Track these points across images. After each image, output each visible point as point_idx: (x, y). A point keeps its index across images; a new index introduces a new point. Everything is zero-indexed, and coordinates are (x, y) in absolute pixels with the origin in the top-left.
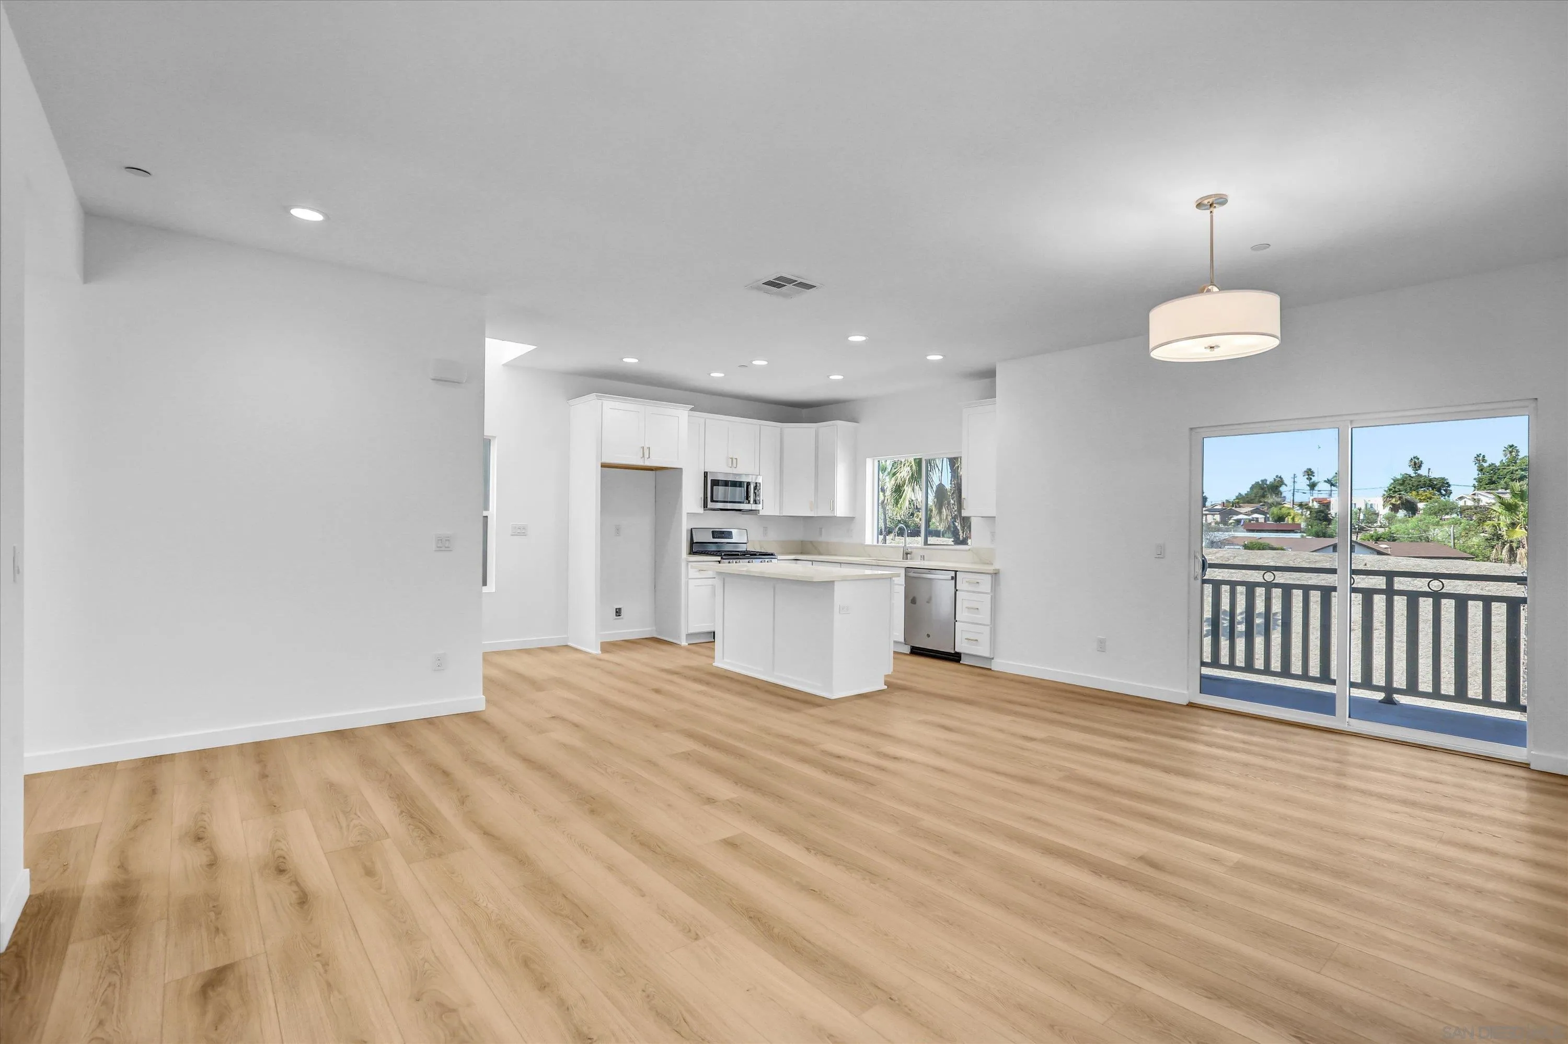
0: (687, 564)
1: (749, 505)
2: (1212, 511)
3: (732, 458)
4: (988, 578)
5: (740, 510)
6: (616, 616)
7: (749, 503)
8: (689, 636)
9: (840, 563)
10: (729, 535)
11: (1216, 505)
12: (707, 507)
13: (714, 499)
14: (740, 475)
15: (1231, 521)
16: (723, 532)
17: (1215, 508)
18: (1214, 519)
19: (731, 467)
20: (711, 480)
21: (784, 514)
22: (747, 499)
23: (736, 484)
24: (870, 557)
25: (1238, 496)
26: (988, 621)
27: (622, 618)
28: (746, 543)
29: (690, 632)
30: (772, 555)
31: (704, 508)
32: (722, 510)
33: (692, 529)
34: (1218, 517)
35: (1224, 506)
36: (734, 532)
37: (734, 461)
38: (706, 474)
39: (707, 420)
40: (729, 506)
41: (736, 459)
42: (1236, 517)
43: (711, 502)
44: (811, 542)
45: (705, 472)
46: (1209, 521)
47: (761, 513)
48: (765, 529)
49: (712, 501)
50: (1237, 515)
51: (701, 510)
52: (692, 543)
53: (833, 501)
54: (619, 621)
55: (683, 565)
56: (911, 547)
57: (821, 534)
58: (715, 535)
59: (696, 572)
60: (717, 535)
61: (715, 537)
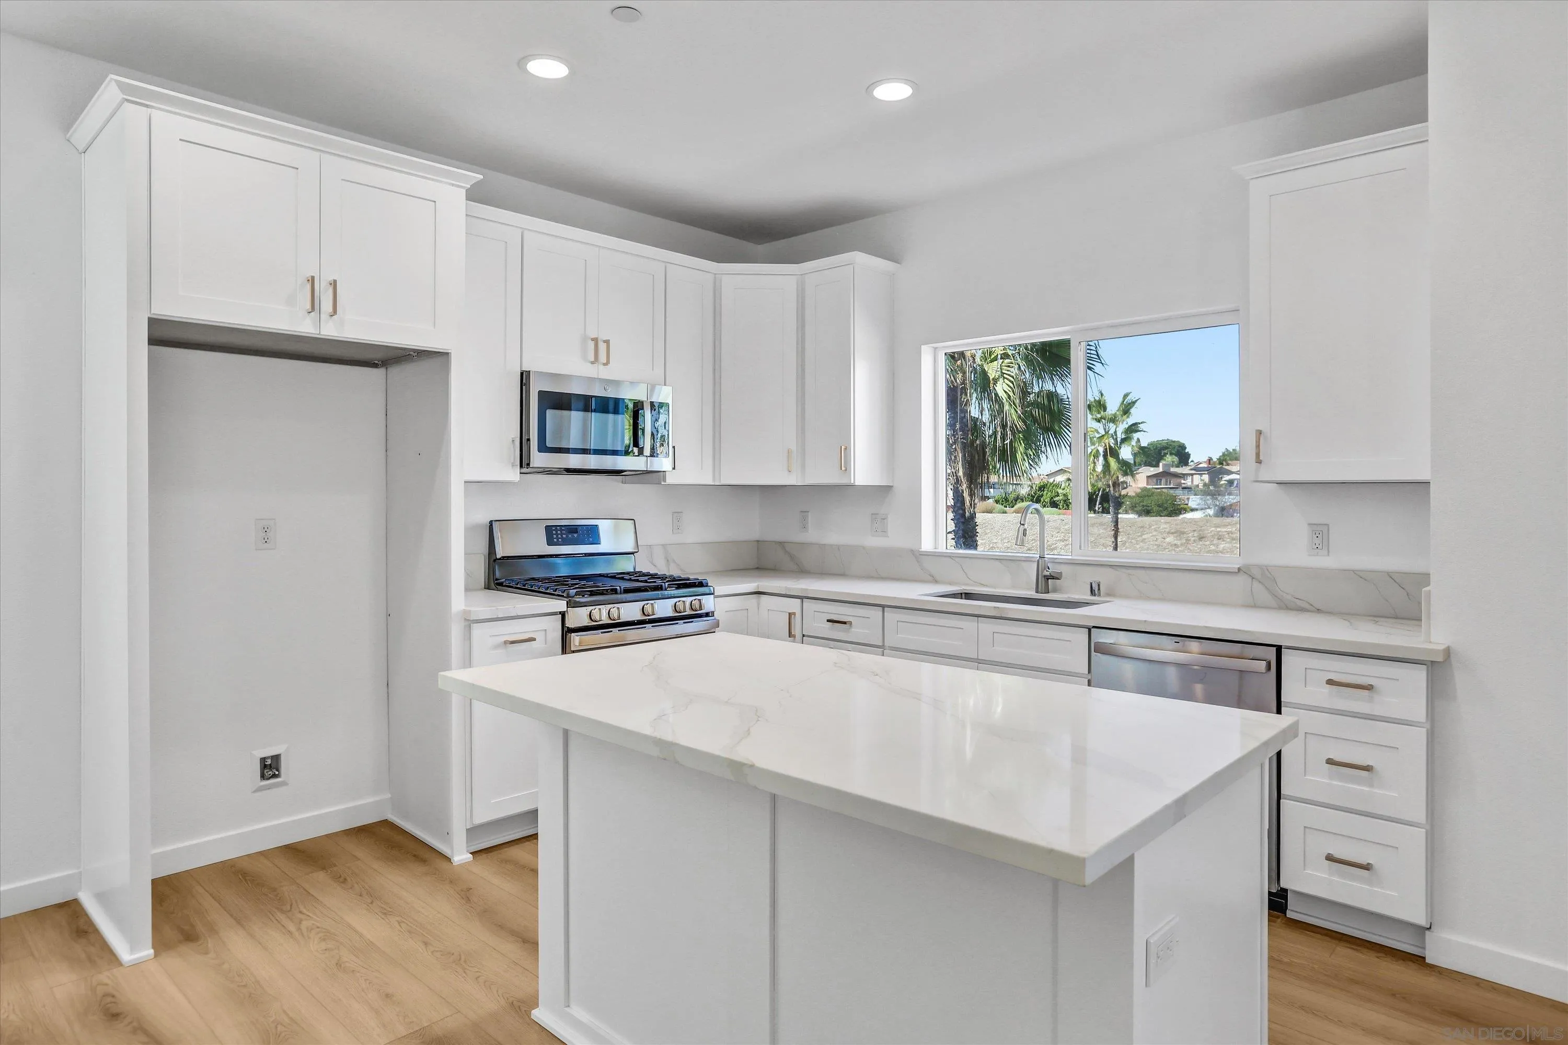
0: (468, 629)
1: (642, 459)
2: (1198, 470)
3: (596, 340)
4: (1419, 675)
5: (618, 472)
6: (263, 777)
7: (641, 452)
8: (473, 832)
9: (883, 607)
10: (590, 534)
11: (1201, 463)
12: (528, 464)
13: (549, 444)
14: (616, 383)
15: (1222, 482)
16: (573, 529)
17: (1198, 466)
18: (1202, 480)
19: (592, 363)
20: (540, 392)
21: (723, 482)
22: (636, 444)
23: (609, 406)
24: (936, 581)
25: (1224, 453)
26: (1420, 815)
27: (284, 784)
28: (633, 553)
29: (478, 820)
30: (701, 584)
31: (521, 466)
32: (569, 471)
33: (491, 522)
34: (1206, 478)
35: (1209, 464)
36: (604, 527)
37: (602, 347)
38: (524, 378)
39: (526, 232)
40: (592, 461)
41: (607, 342)
42: (1227, 478)
43: (539, 451)
44: (782, 544)
45: (522, 374)
46: (1195, 483)
47: (670, 480)
48: (677, 516)
49: (543, 448)
50: (1228, 475)
51: (513, 474)
52: (493, 560)
53: (846, 449)
54: (275, 793)
55: (456, 632)
56: (1054, 561)
57: (805, 527)
58: (555, 536)
59: (497, 647)
60: (559, 536)
61: (555, 540)
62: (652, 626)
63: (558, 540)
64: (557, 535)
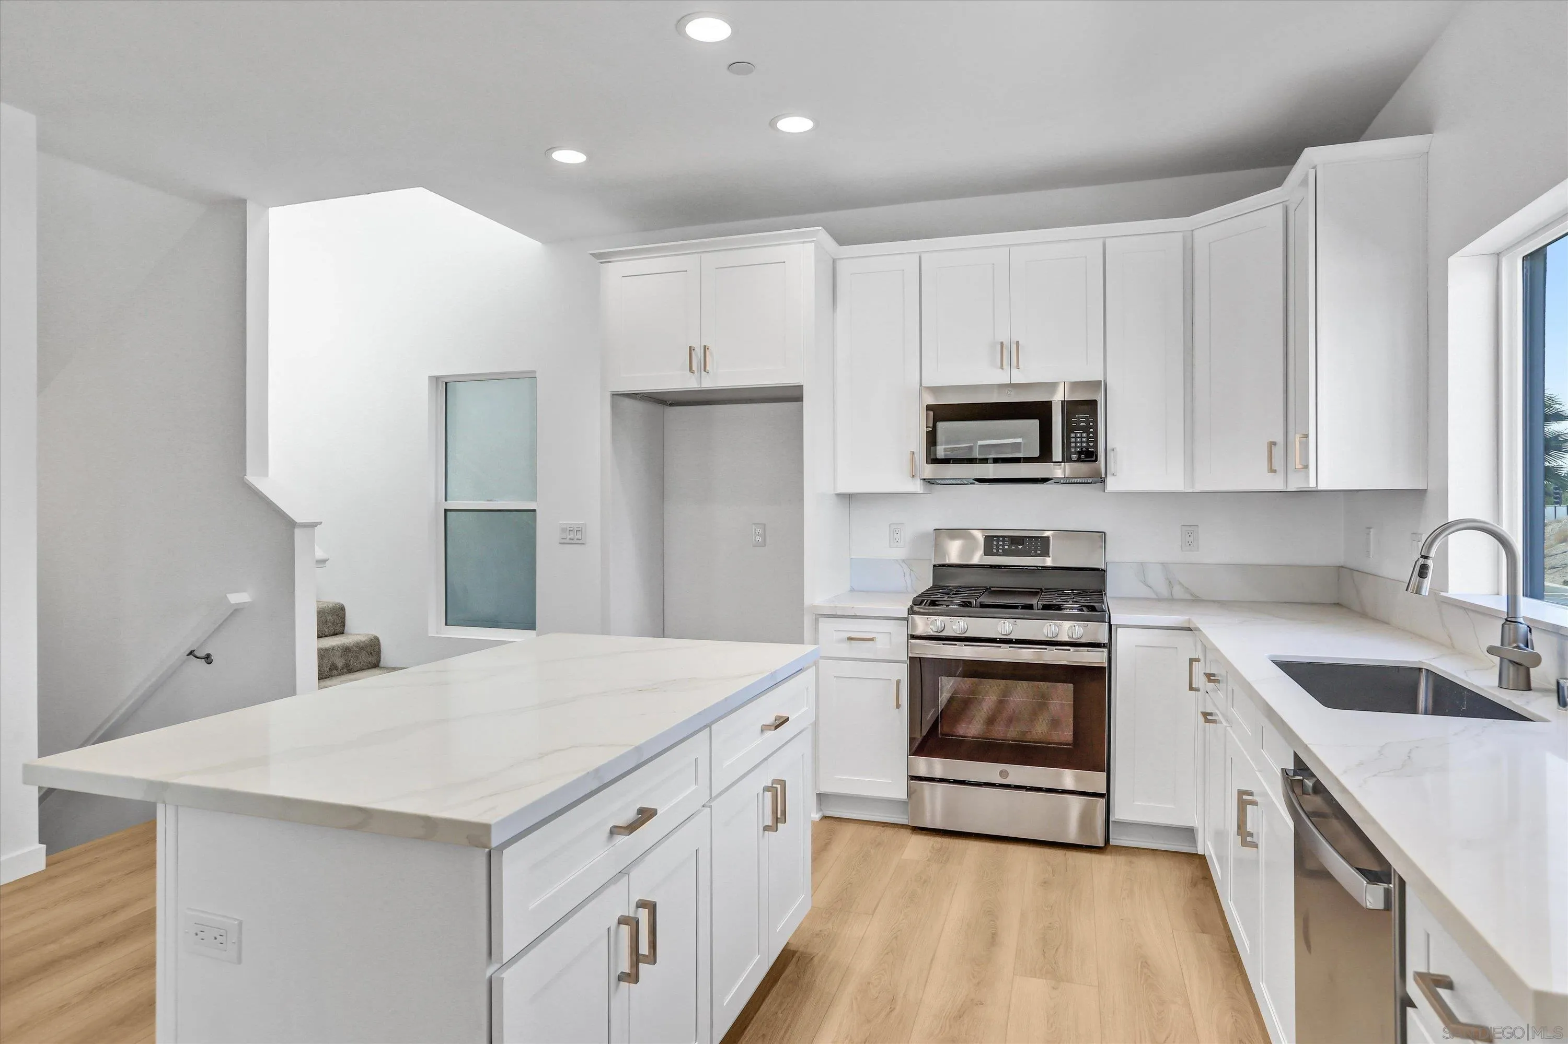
3: (1003, 345)
8: (824, 798)
10: (1038, 545)
13: (939, 456)
16: (1018, 540)
19: (1003, 369)
20: (929, 407)
29: (824, 789)
33: (938, 529)
39: (923, 255)
41: (1018, 344)
43: (927, 463)
44: (1352, 572)
45: (920, 391)
48: (1188, 529)
49: (933, 460)
51: (913, 486)
55: (807, 622)
58: (995, 547)
59: (841, 641)
60: (1001, 547)
61: (995, 551)
62: (1009, 647)
63: (998, 551)
64: (998, 545)
